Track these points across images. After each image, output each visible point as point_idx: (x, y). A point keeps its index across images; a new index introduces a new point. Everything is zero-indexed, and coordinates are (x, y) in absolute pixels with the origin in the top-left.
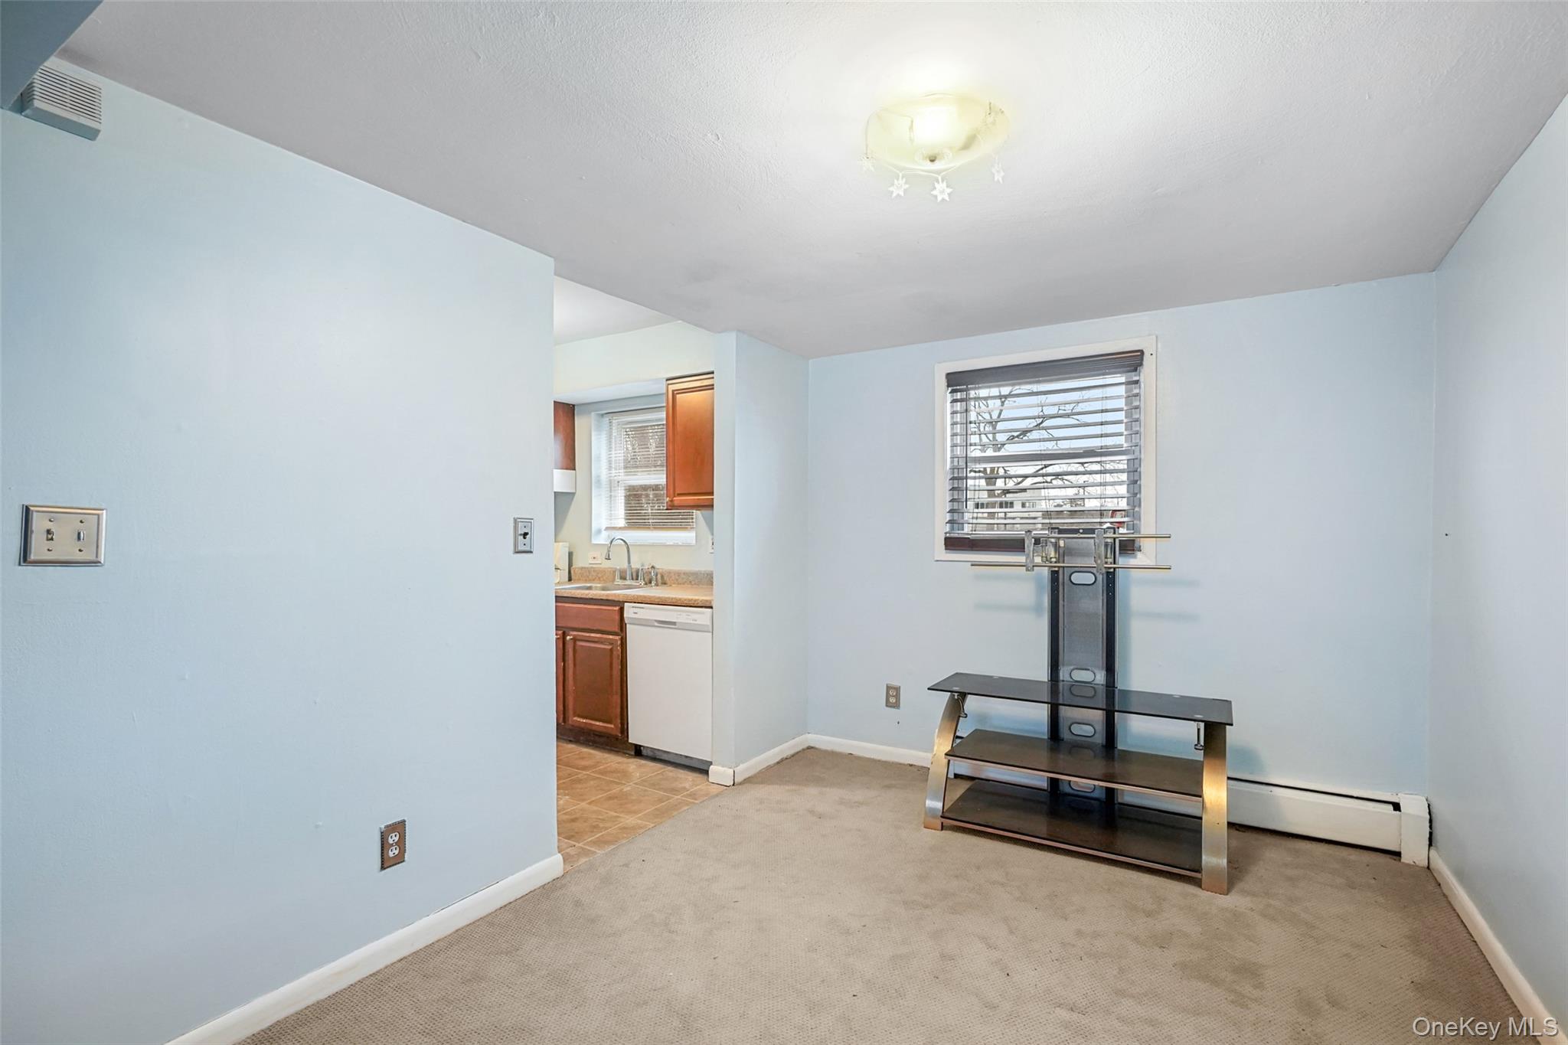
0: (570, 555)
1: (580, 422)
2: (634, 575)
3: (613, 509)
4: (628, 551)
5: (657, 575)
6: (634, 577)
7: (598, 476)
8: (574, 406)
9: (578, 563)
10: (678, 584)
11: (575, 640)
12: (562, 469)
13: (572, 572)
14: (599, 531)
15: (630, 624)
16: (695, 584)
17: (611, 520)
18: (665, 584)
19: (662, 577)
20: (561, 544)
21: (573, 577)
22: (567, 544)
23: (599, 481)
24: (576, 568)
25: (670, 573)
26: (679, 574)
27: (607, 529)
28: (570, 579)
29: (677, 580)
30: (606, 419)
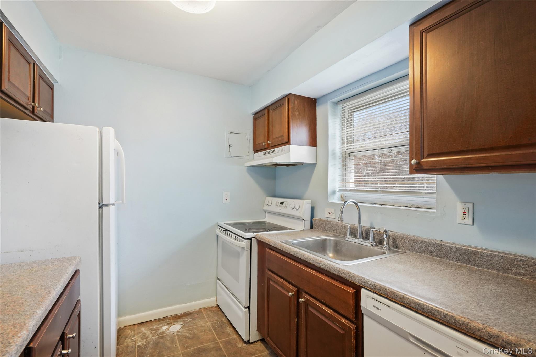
0: (313, 209)
1: (320, 110)
2: (364, 233)
3: (344, 175)
4: (359, 213)
5: (389, 239)
6: (364, 236)
7: (334, 150)
8: (316, 99)
9: (319, 215)
10: (414, 251)
11: (307, 303)
12: (308, 146)
13: (313, 222)
14: (334, 192)
15: (366, 315)
16: (437, 256)
17: (343, 183)
18: (397, 247)
19: (394, 240)
20: (305, 201)
21: (314, 226)
22: (310, 201)
23: (334, 154)
24: (316, 219)
25: (403, 238)
26: (415, 241)
27: (340, 190)
28: (312, 227)
29: (412, 247)
30: (340, 106)
